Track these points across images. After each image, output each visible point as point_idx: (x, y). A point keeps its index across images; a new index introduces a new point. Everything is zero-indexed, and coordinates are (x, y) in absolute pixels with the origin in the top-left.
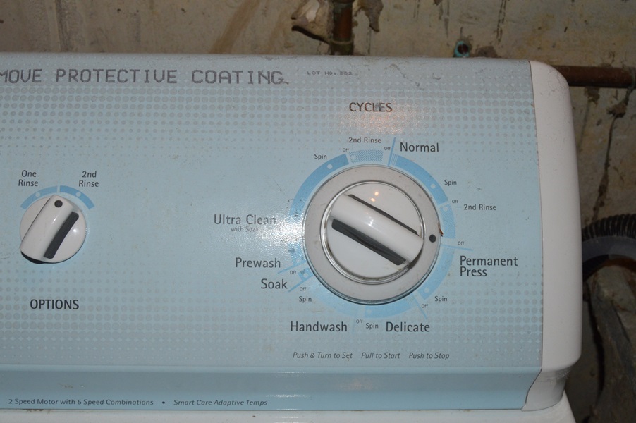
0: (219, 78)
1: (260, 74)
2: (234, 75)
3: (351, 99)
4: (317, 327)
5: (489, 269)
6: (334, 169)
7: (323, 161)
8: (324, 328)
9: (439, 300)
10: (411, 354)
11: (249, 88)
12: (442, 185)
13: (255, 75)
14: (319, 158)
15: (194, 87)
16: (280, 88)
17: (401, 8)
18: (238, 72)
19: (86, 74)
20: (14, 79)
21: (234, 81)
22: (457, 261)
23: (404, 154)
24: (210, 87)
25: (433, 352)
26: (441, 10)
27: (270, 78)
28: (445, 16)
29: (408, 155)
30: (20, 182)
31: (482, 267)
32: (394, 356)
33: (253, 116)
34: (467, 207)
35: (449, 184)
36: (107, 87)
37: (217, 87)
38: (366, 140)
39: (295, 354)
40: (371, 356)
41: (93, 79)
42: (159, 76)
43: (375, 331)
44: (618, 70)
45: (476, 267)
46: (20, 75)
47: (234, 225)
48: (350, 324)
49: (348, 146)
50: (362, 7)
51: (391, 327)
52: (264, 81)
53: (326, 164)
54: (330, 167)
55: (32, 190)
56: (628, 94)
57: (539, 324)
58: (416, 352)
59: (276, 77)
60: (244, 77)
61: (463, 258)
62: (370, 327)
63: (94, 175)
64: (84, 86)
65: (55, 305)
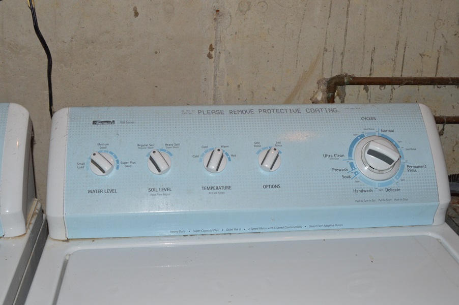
0: (315, 111)
1: (329, 109)
2: (320, 110)
3: (362, 116)
4: (362, 191)
5: (417, 169)
6: (361, 138)
7: (356, 136)
8: (365, 191)
9: (402, 180)
10: (395, 199)
11: (326, 114)
12: (397, 142)
13: (328, 110)
14: (355, 135)
15: (308, 114)
16: (337, 114)
17: (352, 95)
18: (321, 109)
19: (269, 111)
20: (244, 113)
21: (321, 112)
22: (406, 167)
23: (383, 133)
24: (313, 114)
25: (402, 198)
26: (368, 96)
27: (333, 110)
28: (369, 98)
29: (384, 133)
30: (255, 146)
31: (415, 169)
32: (389, 200)
33: (330, 123)
34: (406, 149)
35: (399, 142)
36: (278, 114)
37: (315, 114)
38: (369, 129)
39: (356, 201)
40: (382, 200)
41: (272, 112)
42: (295, 111)
43: (382, 191)
44: (439, 117)
45: (412, 169)
46: (246, 111)
47: (330, 158)
48: (373, 189)
49: (364, 131)
50: (338, 95)
51: (387, 190)
52: (331, 112)
53: (358, 137)
54: (359, 138)
55: (259, 148)
56: (444, 126)
57: (436, 187)
58: (397, 198)
59: (335, 110)
60: (324, 111)
61: (408, 166)
62: (380, 190)
63: (280, 143)
64: (269, 115)
65: (272, 187)
